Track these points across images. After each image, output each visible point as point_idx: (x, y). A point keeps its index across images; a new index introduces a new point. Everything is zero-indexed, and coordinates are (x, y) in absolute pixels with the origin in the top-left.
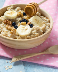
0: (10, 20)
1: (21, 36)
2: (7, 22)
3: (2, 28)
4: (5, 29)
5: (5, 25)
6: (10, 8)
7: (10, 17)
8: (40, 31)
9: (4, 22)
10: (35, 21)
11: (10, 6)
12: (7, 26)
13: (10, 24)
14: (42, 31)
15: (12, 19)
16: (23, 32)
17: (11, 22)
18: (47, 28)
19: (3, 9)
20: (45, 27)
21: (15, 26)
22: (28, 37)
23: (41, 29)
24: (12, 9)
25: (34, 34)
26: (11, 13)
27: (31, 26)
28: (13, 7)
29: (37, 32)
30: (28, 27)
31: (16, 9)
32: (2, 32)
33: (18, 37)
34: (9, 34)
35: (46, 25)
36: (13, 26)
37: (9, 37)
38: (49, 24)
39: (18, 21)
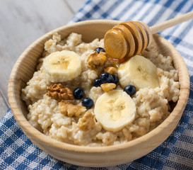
0: (64, 84)
1: (111, 131)
2: (58, 91)
3: (49, 116)
4: (58, 118)
5: (54, 101)
6: (53, 42)
7: (63, 75)
8: (158, 102)
9: (50, 95)
11: (51, 37)
12: (61, 107)
13: (69, 98)
14: (166, 101)
15: (70, 79)
16: (114, 116)
17: (68, 90)
18: (175, 87)
19: (33, 49)
20: (169, 84)
21: (85, 100)
22: (132, 129)
23: (161, 94)
24: (59, 46)
25: (145, 117)
27: (131, 91)
28: (59, 38)
29: (153, 108)
30: (123, 96)
31: (70, 42)
32: (53, 127)
33: (104, 136)
34: (76, 132)
35: (169, 77)
36: (78, 101)
37: (80, 140)
38: (175, 73)
39: (89, 80)
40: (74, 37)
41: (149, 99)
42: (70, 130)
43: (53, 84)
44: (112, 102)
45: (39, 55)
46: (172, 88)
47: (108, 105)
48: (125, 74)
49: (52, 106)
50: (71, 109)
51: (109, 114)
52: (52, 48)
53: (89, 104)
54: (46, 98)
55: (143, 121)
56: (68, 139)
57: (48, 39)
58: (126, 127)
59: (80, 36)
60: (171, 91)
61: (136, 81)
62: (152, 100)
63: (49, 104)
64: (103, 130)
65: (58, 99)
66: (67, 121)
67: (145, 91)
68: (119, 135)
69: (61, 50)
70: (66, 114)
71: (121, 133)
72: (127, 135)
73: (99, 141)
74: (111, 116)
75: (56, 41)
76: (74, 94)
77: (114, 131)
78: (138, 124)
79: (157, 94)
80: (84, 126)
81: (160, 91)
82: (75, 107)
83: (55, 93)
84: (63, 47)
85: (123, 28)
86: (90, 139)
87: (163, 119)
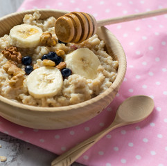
0: (18, 49)
1: (33, 97)
2: (11, 52)
5: (6, 60)
6: (31, 17)
7: (20, 41)
8: (83, 90)
9: (3, 53)
10: (81, 62)
13: (17, 61)
14: (91, 92)
16: (41, 85)
20: (103, 81)
22: (49, 100)
23: (90, 85)
24: (35, 22)
25: (66, 97)
26: (29, 32)
27: (66, 73)
28: (39, 16)
29: (76, 93)
31: (46, 23)
33: (25, 97)
34: (6, 86)
36: (23, 66)
37: (5, 93)
38: (114, 75)
39: (40, 54)
40: (51, 20)
41: (76, 84)
42: (2, 83)
43: (11, 46)
44: (45, 75)
47: (42, 76)
49: (3, 62)
50: (13, 68)
51: (37, 82)
52: (28, 21)
53: (28, 72)
55: (63, 99)
58: (46, 97)
60: (101, 87)
62: (78, 85)
64: (28, 94)
65: (7, 56)
66: (6, 75)
70: (6, 70)
71: (40, 101)
73: (20, 100)
74: (39, 85)
75: (34, 17)
76: (22, 59)
77: (35, 97)
78: (57, 100)
79: (87, 84)
80: (13, 83)
81: (90, 83)
82: (17, 68)
83: (7, 52)
84: (38, 24)
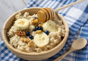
0: (23, 31)
1: (40, 48)
2: (20, 33)
3: (17, 42)
4: (20, 43)
5: (19, 37)
6: (18, 15)
7: (22, 27)
8: (57, 37)
9: (17, 35)
10: (50, 26)
11: (18, 13)
12: (22, 39)
13: (24, 36)
14: (60, 37)
15: (25, 29)
16: (41, 42)
17: (24, 33)
18: (64, 31)
19: (11, 18)
20: (61, 30)
21: (30, 36)
22: (48, 47)
23: (58, 34)
24: (21, 17)
25: (52, 42)
27: (47, 33)
28: (21, 14)
29: (55, 39)
30: (44, 35)
31: (25, 15)
33: (37, 49)
34: (27, 48)
35: (61, 28)
36: (28, 37)
37: (28, 51)
38: (63, 26)
39: (32, 29)
40: (26, 13)
41: (54, 36)
42: (25, 47)
43: (19, 30)
44: (40, 37)
45: (13, 20)
46: (62, 32)
47: (39, 38)
48: (45, 27)
49: (18, 38)
50: (25, 39)
51: (39, 41)
52: (18, 17)
53: (32, 38)
54: (16, 36)
55: (52, 44)
56: (24, 50)
57: (17, 14)
58: (46, 46)
59: (28, 13)
60: (62, 33)
61: (49, 30)
62: (55, 36)
63: (17, 38)
64: (37, 47)
65: (20, 36)
66: (24, 44)
67: (53, 33)
68: (43, 49)
69: (21, 18)
70: (23, 41)
71: (44, 48)
72: (46, 49)
73: (36, 51)
74: (40, 42)
75: (19, 15)
76: (26, 34)
77: (41, 47)
78: (50, 45)
79: (57, 34)
80: (30, 46)
81: (58, 33)
82: (26, 39)
83: (19, 34)
84: (22, 17)
85: (44, 10)
86: (32, 51)
87: (59, 43)
